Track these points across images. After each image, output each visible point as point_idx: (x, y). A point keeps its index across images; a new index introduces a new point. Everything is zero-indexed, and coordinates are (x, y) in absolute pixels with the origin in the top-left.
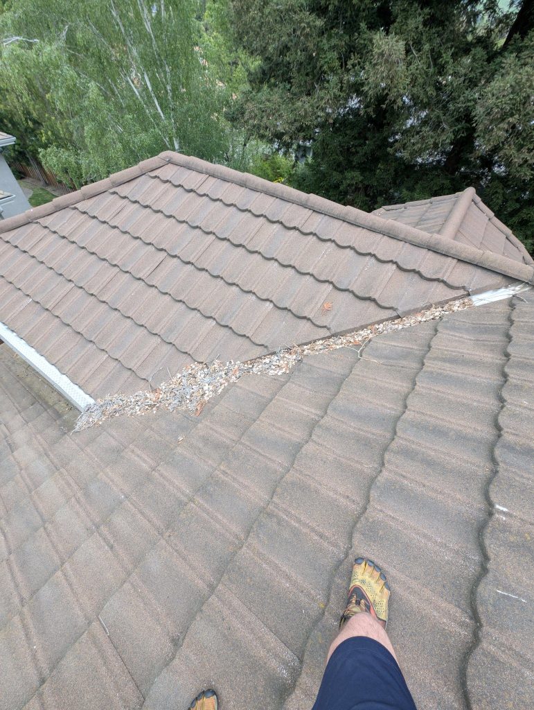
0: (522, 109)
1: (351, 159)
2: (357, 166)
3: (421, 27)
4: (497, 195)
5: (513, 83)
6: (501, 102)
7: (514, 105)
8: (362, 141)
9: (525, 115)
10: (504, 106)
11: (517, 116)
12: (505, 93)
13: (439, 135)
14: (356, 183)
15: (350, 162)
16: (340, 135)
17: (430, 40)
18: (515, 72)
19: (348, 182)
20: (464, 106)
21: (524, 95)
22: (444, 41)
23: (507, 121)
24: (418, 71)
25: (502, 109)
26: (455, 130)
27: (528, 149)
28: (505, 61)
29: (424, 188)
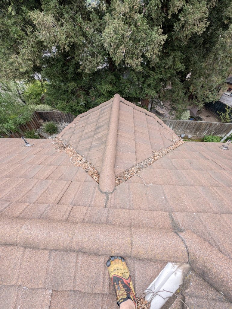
0: (123, 41)
1: (67, 77)
2: (71, 79)
3: (58, 5)
4: (134, 77)
5: (113, 29)
6: (113, 39)
7: (119, 40)
8: (67, 67)
9: (127, 44)
10: (115, 41)
11: (123, 45)
12: (112, 35)
13: (97, 59)
14: (75, 88)
15: (67, 78)
16: (55, 67)
17: (68, 12)
18: (112, 23)
19: (71, 88)
20: (100, 43)
21: (121, 34)
22: (75, 11)
23: (120, 48)
24: (68, 30)
25: (115, 43)
26: (102, 55)
27: (136, 58)
28: (105, 18)
29: (105, 82)
